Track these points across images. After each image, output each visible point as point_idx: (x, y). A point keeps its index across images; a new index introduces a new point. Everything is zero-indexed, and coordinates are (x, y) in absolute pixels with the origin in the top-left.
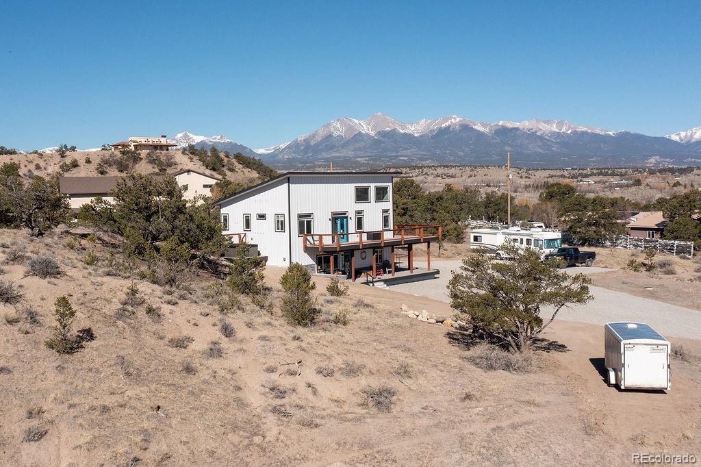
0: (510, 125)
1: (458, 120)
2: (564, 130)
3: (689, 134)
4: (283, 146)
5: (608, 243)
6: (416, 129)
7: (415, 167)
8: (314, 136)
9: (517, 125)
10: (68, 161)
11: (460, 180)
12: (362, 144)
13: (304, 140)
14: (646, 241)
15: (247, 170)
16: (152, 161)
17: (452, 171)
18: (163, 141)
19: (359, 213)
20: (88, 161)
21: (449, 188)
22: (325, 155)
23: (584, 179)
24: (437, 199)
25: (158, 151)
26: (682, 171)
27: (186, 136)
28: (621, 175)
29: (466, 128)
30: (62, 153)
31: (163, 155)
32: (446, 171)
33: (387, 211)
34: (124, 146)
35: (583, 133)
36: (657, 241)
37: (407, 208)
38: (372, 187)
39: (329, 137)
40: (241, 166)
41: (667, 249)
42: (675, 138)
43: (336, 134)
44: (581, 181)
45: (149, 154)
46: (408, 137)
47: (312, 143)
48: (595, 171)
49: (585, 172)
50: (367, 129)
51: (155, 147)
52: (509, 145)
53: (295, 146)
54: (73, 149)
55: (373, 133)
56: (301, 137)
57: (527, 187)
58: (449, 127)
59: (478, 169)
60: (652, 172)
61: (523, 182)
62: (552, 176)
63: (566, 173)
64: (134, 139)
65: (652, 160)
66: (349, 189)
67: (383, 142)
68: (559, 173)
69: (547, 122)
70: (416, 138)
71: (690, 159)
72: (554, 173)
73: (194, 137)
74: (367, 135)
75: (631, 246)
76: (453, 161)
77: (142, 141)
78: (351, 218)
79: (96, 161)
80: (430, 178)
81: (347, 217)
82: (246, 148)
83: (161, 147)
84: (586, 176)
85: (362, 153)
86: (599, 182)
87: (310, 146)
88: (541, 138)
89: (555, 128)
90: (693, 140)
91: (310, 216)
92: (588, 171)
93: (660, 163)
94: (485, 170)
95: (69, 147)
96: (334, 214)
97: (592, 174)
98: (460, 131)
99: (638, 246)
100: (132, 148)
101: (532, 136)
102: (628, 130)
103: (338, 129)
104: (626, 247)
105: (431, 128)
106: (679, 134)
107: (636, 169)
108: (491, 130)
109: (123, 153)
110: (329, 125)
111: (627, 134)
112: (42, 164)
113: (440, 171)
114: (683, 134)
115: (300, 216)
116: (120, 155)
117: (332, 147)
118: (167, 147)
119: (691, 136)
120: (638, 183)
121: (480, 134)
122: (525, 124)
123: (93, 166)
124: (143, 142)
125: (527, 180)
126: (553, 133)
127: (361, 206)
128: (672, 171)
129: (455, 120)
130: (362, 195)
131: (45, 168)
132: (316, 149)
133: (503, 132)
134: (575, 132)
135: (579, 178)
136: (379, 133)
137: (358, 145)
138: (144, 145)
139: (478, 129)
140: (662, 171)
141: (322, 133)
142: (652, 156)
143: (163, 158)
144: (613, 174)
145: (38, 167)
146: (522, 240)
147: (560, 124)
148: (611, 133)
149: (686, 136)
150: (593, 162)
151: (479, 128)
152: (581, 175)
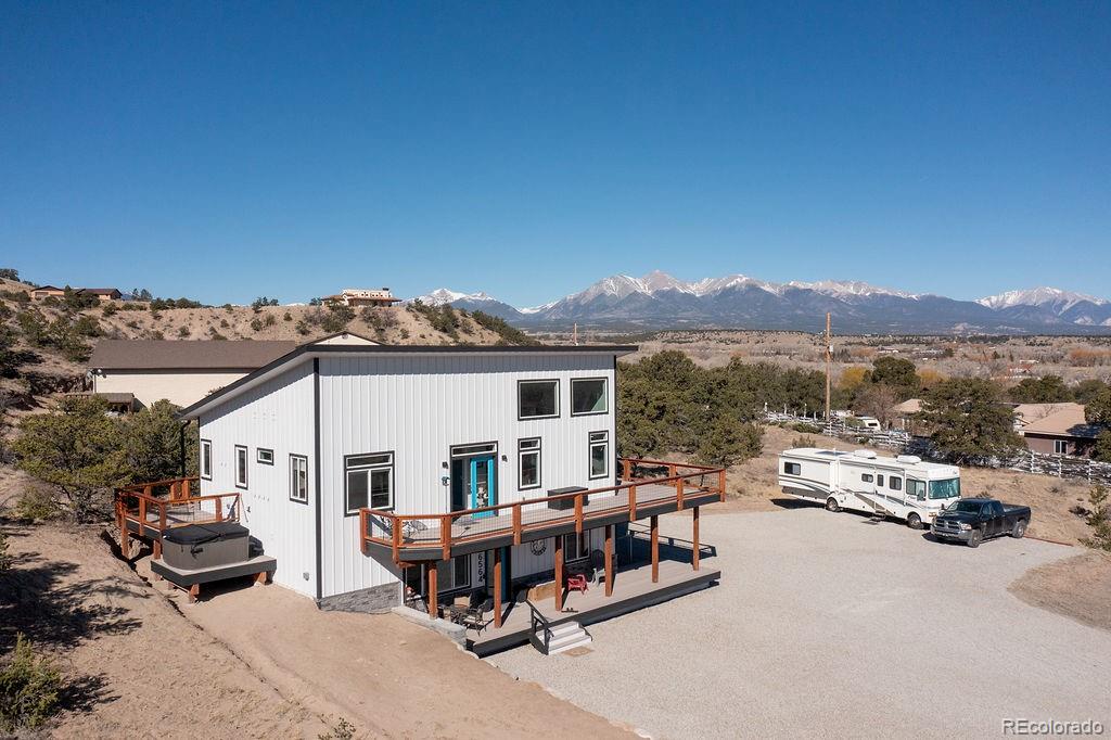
0: (801, 286)
1: (744, 279)
2: (862, 292)
3: (1000, 299)
4: (550, 306)
5: (995, 461)
6: (697, 289)
7: (695, 332)
8: (584, 295)
9: (810, 286)
10: (262, 317)
11: (747, 346)
12: (639, 304)
13: (575, 299)
14: (1065, 461)
15: (486, 333)
16: (369, 319)
17: (737, 336)
18: (385, 295)
19: (525, 443)
20: (288, 318)
21: (736, 365)
22: (596, 316)
23: (885, 347)
24: (719, 384)
25: (377, 307)
26: (996, 340)
27: (443, 293)
28: (928, 344)
29: (753, 288)
30: (257, 308)
31: (380, 311)
32: (731, 335)
33: (602, 437)
34: (334, 300)
35: (885, 296)
36: (1087, 463)
37: (664, 406)
38: (564, 379)
39: (602, 295)
40: (480, 327)
41: (1106, 477)
42: (985, 303)
43: (609, 292)
44: (883, 349)
45: (365, 310)
46: (689, 298)
47: (582, 303)
48: (898, 339)
49: (886, 339)
50: (643, 287)
51: (375, 302)
52: (802, 309)
53: (563, 306)
54: (275, 303)
55: (650, 293)
56: (571, 296)
57: (823, 356)
58: (734, 287)
59: (767, 334)
60: (962, 340)
61: (818, 349)
62: (850, 344)
63: (864, 340)
64: (349, 291)
65: (960, 327)
66: (503, 387)
67: (661, 303)
68: (857, 340)
69: (843, 283)
70: (697, 298)
71: (1001, 327)
72: (852, 340)
73: (452, 294)
74: (644, 294)
75: (1038, 468)
76: (739, 325)
77: (359, 294)
78: (504, 458)
79: (297, 317)
80: (712, 344)
81: (495, 456)
82: (509, 307)
83: (382, 302)
84: (888, 344)
85: (637, 315)
86: (904, 351)
87: (580, 306)
88: (836, 300)
89: (852, 290)
90: (1006, 306)
91: (386, 459)
92: (890, 338)
93: (967, 330)
94: (773, 336)
95: (269, 301)
96: (456, 451)
97: (895, 342)
98: (747, 292)
99: (1050, 468)
100: (346, 303)
101: (828, 299)
102: (933, 293)
103: (612, 288)
104: (1028, 469)
105: (715, 287)
106: (989, 299)
107: (945, 338)
108: (781, 291)
109: (333, 309)
110: (602, 282)
111: (931, 298)
112: (230, 320)
113: (723, 335)
114: (994, 299)
115: (351, 460)
116: (328, 311)
117: (605, 308)
118: (389, 302)
119: (1003, 300)
120: (949, 353)
121: (769, 295)
122: (818, 285)
123: (293, 325)
124: (360, 296)
125: (821, 347)
126: (850, 296)
127: (533, 427)
128: (984, 339)
129: (741, 280)
130: (536, 401)
131: (234, 326)
132: (588, 308)
133: (794, 293)
134: (874, 295)
135: (880, 346)
136: (657, 293)
137: (632, 306)
138: (361, 300)
139: (767, 290)
140: (974, 339)
141: (593, 292)
142: (959, 322)
143: (381, 315)
144: (918, 343)
145: (225, 324)
146: (881, 479)
147: (858, 286)
148: (914, 297)
149: (998, 301)
150: (893, 328)
151: (767, 288)
152: (882, 343)
